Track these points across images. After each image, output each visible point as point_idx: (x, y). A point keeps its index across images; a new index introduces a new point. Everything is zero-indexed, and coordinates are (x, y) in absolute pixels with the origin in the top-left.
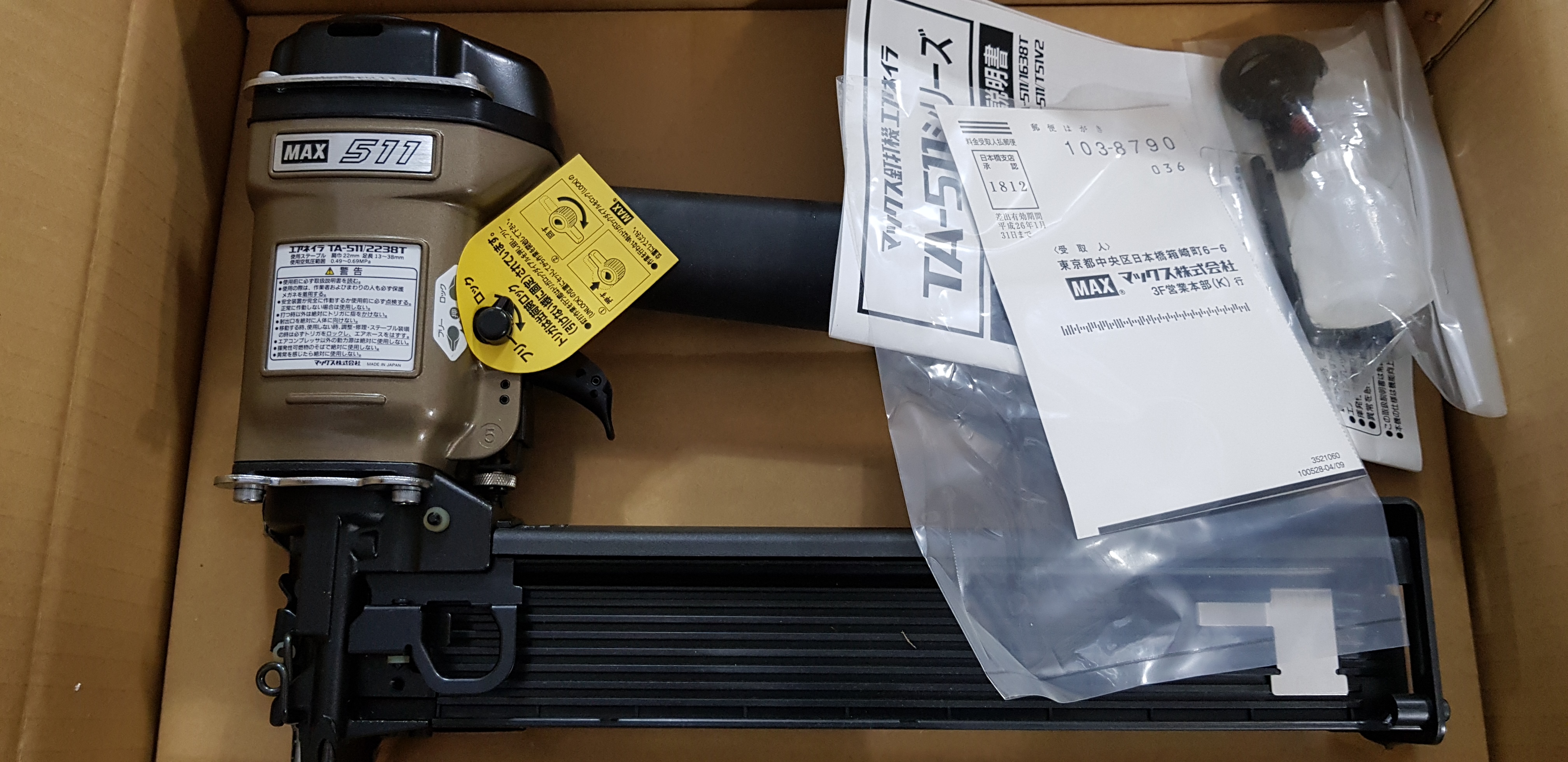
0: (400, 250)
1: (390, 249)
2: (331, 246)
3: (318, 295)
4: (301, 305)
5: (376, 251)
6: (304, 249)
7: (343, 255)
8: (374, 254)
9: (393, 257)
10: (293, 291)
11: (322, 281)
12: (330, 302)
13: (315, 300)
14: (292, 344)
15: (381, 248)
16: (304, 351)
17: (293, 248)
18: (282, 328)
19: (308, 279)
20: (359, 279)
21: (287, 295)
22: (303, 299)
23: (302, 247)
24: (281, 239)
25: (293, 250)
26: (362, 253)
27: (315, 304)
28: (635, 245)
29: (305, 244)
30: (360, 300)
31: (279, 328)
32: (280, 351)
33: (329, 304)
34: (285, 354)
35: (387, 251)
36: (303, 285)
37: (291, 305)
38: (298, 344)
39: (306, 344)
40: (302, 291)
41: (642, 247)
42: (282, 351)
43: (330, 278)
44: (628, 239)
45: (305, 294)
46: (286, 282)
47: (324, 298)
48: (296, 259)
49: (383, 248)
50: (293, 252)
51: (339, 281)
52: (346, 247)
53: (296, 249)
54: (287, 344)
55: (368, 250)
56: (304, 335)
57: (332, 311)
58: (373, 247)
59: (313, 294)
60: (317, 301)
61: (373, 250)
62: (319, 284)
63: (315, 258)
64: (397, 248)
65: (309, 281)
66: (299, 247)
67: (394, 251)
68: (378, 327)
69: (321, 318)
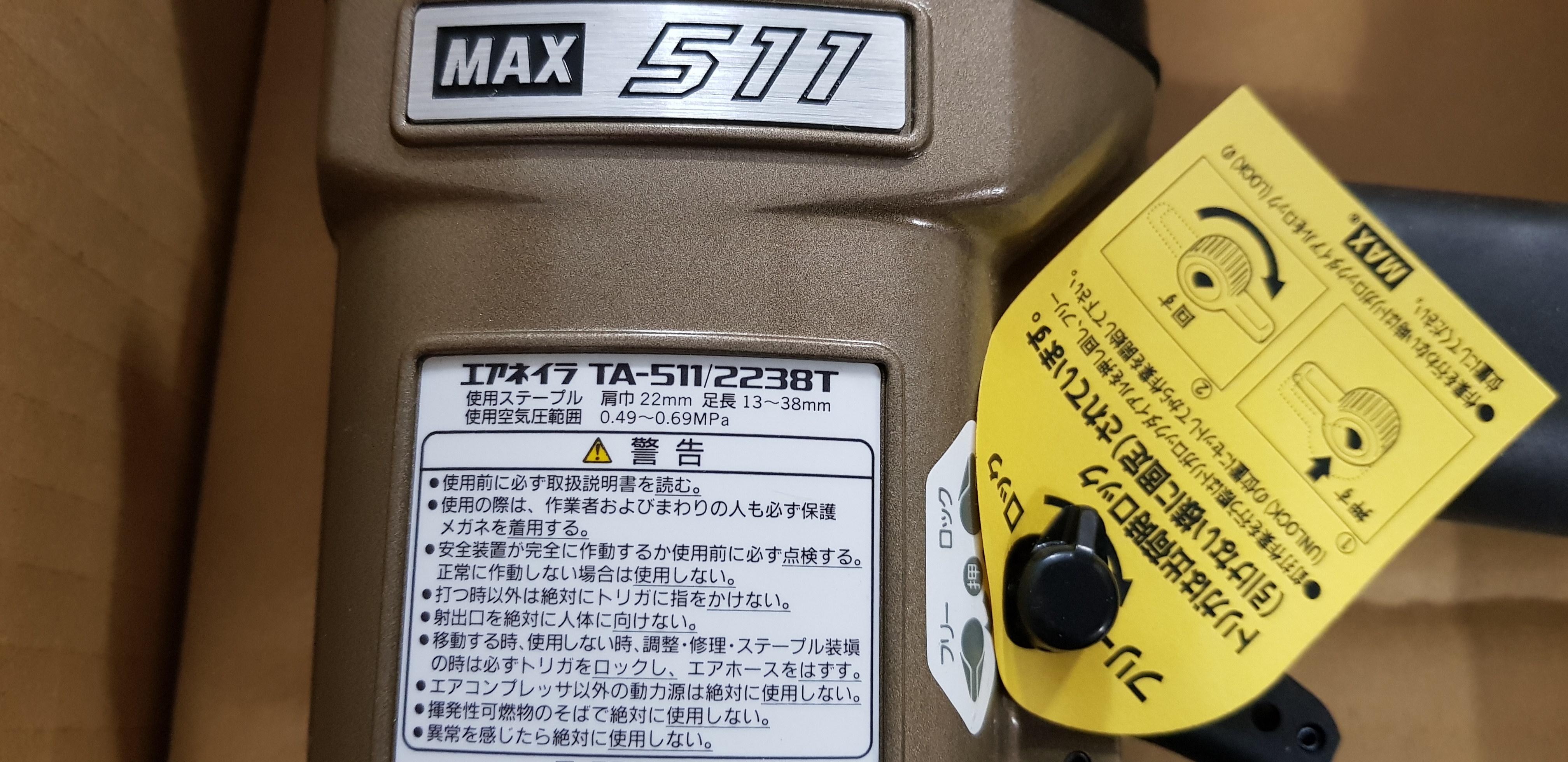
0: (817, 380)
1: (789, 379)
2: (601, 368)
3: (560, 531)
4: (505, 562)
5: (744, 383)
6: (509, 373)
7: (638, 399)
8: (739, 394)
9: (796, 405)
10: (476, 516)
11: (573, 484)
12: (603, 556)
13: (552, 550)
14: (479, 700)
15: (759, 374)
16: (517, 724)
17: (473, 368)
18: (440, 639)
19: (528, 474)
20: (696, 480)
21: (456, 527)
22: (509, 543)
23: (504, 366)
24: (434, 339)
25: (473, 375)
26: (701, 390)
27: (553, 563)
28: (1424, 350)
29: (512, 360)
30: (700, 551)
31: (431, 639)
32: (435, 721)
33: (597, 563)
34: (452, 733)
35: (778, 383)
36: (509, 494)
37: (471, 561)
38: (498, 698)
39: (524, 701)
40: (507, 517)
41: (1446, 355)
42: (444, 721)
43: (600, 474)
44: (1404, 332)
45: (517, 527)
46: (450, 482)
47: (580, 544)
48: (483, 407)
49: (766, 374)
50: (472, 381)
51: (628, 486)
52: (649, 370)
53: (483, 374)
54: (461, 697)
55: (718, 382)
56: (517, 667)
57: (610, 589)
58: (734, 372)
59: (545, 527)
60: (560, 551)
61: (736, 381)
62: (562, 495)
63: (547, 405)
64: (809, 374)
65: (530, 482)
66: (494, 367)
67: (801, 384)
68: (763, 644)
69: (574, 611)
